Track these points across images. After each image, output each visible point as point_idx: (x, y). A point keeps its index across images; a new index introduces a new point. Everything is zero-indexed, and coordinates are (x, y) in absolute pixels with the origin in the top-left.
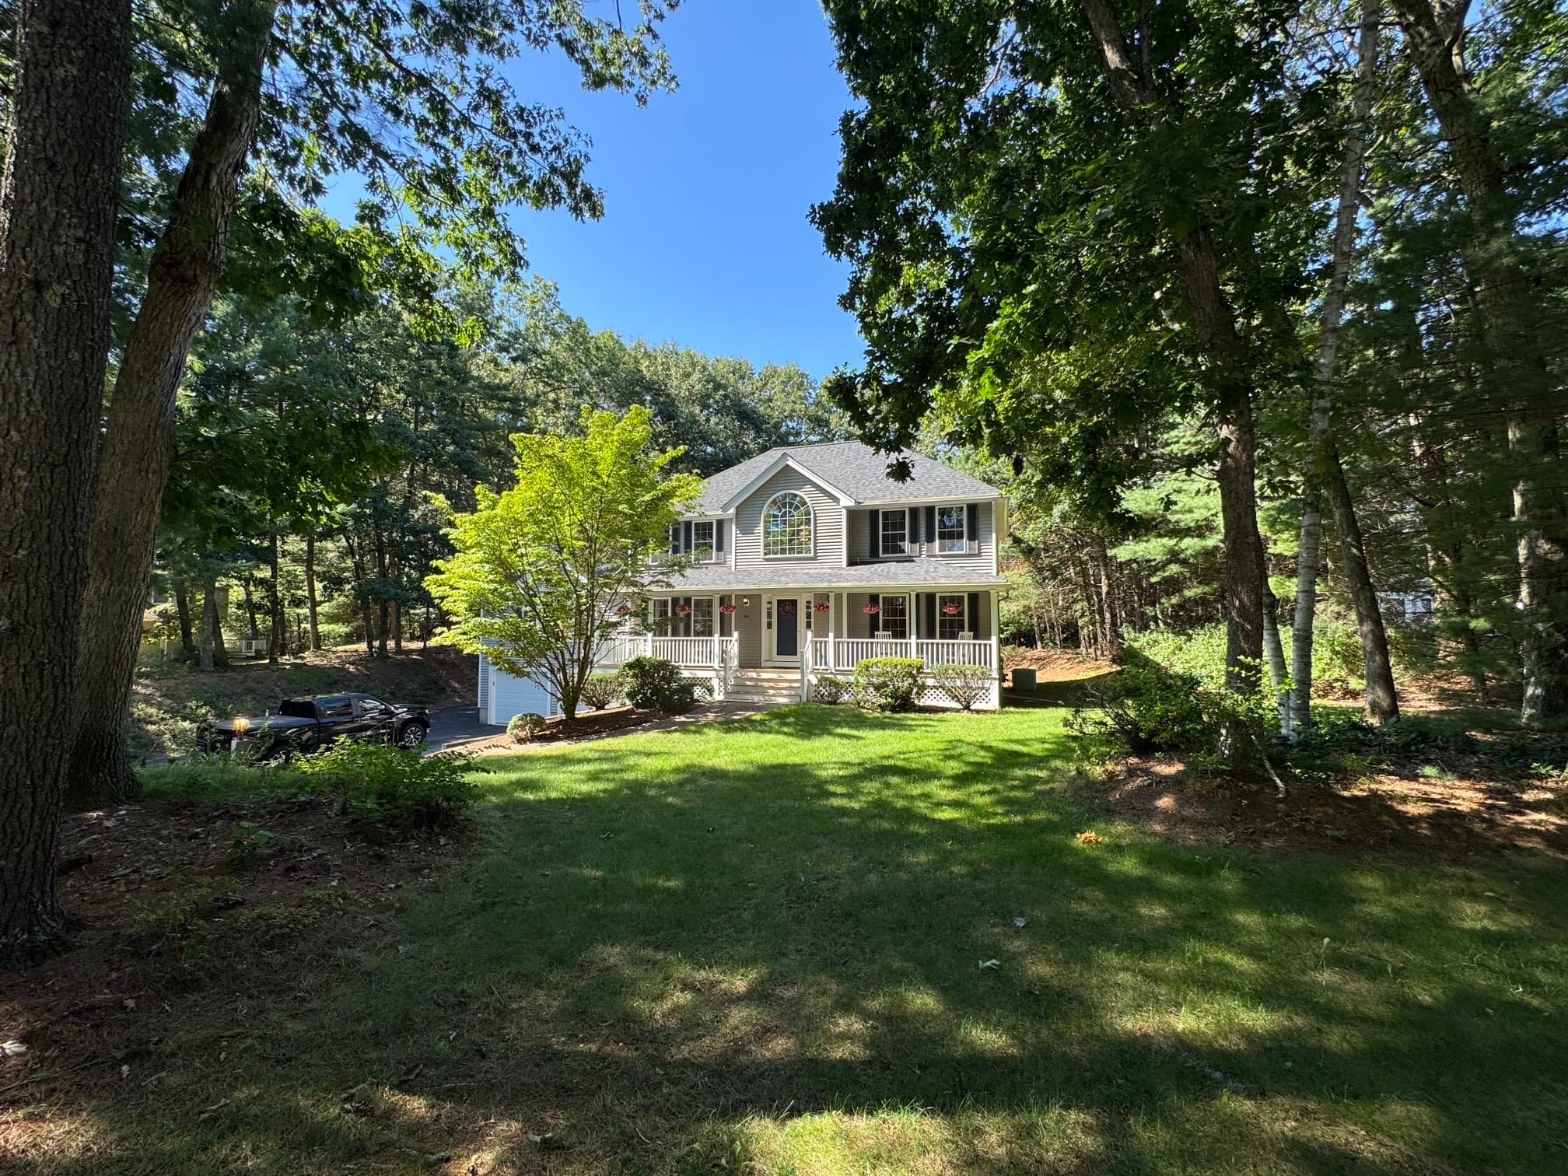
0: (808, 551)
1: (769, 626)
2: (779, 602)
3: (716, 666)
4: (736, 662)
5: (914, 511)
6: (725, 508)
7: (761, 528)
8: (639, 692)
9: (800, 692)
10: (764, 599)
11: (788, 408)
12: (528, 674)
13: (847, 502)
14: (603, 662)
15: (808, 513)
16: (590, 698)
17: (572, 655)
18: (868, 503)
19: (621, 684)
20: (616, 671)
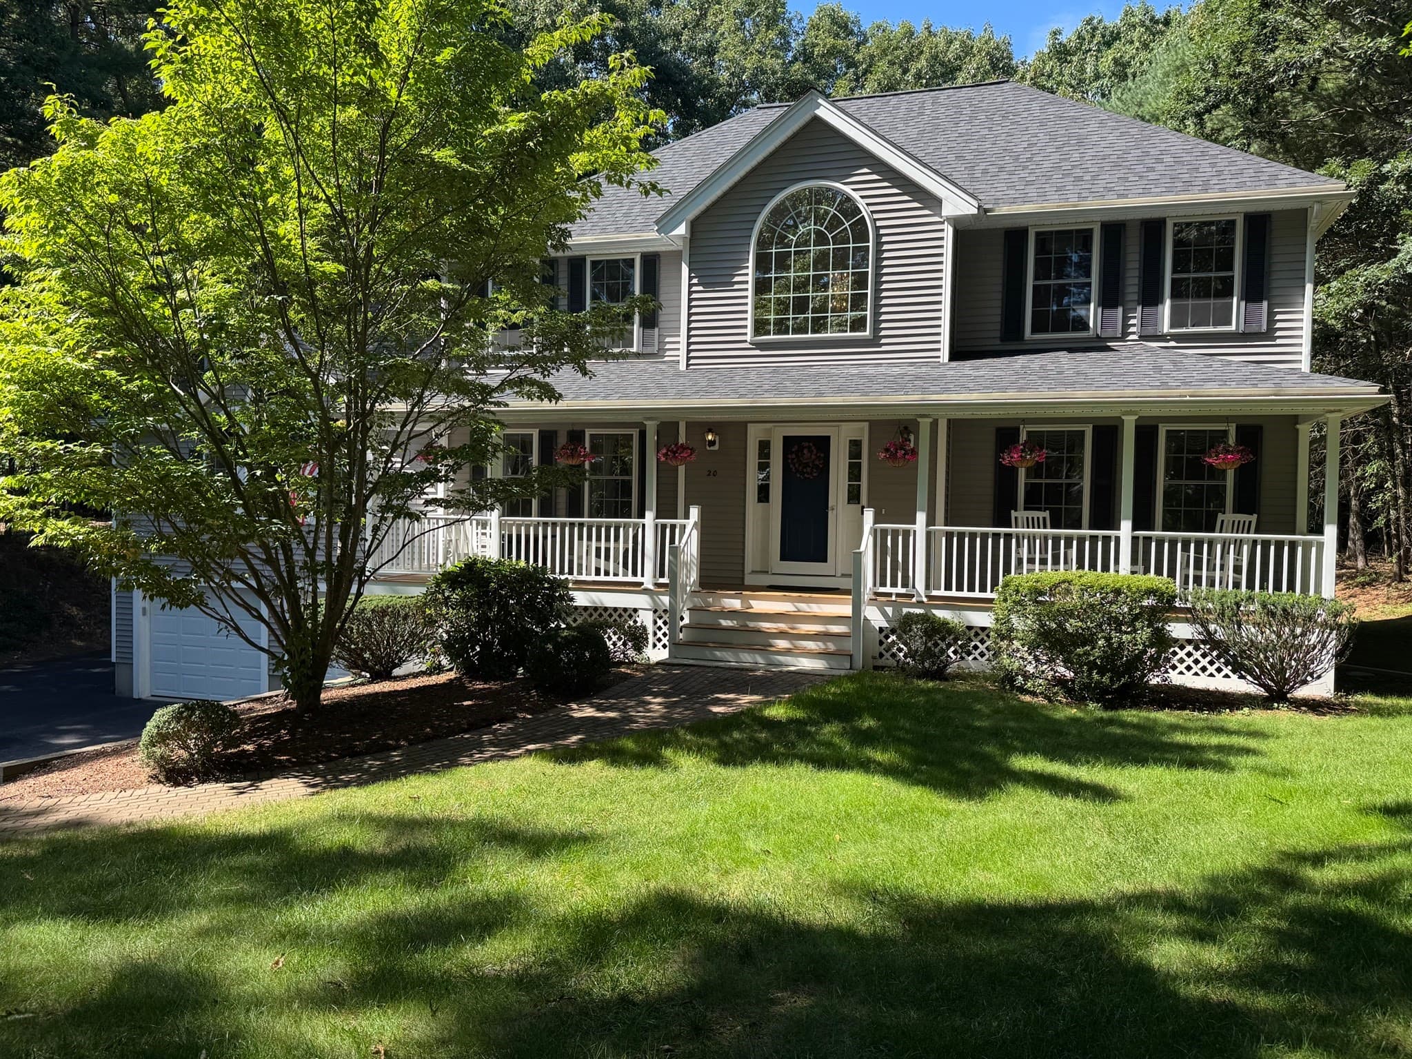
0: (859, 324)
1: (764, 494)
2: (787, 439)
3: (648, 582)
4: (694, 576)
5: (1114, 230)
6: (665, 222)
7: (748, 274)
8: (473, 640)
9: (848, 645)
10: (754, 435)
11: (749, 64)
12: (200, 602)
13: (957, 205)
14: (385, 570)
15: (861, 235)
16: (358, 653)
17: (311, 553)
18: (1004, 210)
19: (431, 622)
20: (418, 591)
